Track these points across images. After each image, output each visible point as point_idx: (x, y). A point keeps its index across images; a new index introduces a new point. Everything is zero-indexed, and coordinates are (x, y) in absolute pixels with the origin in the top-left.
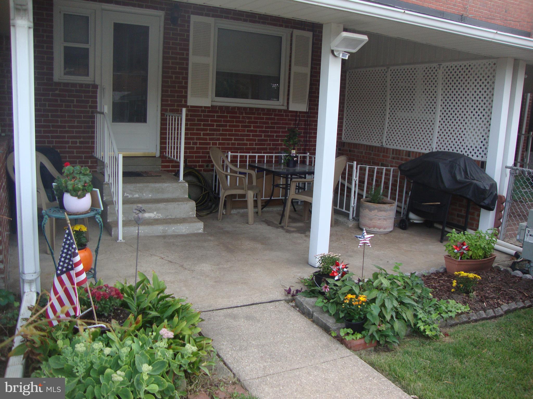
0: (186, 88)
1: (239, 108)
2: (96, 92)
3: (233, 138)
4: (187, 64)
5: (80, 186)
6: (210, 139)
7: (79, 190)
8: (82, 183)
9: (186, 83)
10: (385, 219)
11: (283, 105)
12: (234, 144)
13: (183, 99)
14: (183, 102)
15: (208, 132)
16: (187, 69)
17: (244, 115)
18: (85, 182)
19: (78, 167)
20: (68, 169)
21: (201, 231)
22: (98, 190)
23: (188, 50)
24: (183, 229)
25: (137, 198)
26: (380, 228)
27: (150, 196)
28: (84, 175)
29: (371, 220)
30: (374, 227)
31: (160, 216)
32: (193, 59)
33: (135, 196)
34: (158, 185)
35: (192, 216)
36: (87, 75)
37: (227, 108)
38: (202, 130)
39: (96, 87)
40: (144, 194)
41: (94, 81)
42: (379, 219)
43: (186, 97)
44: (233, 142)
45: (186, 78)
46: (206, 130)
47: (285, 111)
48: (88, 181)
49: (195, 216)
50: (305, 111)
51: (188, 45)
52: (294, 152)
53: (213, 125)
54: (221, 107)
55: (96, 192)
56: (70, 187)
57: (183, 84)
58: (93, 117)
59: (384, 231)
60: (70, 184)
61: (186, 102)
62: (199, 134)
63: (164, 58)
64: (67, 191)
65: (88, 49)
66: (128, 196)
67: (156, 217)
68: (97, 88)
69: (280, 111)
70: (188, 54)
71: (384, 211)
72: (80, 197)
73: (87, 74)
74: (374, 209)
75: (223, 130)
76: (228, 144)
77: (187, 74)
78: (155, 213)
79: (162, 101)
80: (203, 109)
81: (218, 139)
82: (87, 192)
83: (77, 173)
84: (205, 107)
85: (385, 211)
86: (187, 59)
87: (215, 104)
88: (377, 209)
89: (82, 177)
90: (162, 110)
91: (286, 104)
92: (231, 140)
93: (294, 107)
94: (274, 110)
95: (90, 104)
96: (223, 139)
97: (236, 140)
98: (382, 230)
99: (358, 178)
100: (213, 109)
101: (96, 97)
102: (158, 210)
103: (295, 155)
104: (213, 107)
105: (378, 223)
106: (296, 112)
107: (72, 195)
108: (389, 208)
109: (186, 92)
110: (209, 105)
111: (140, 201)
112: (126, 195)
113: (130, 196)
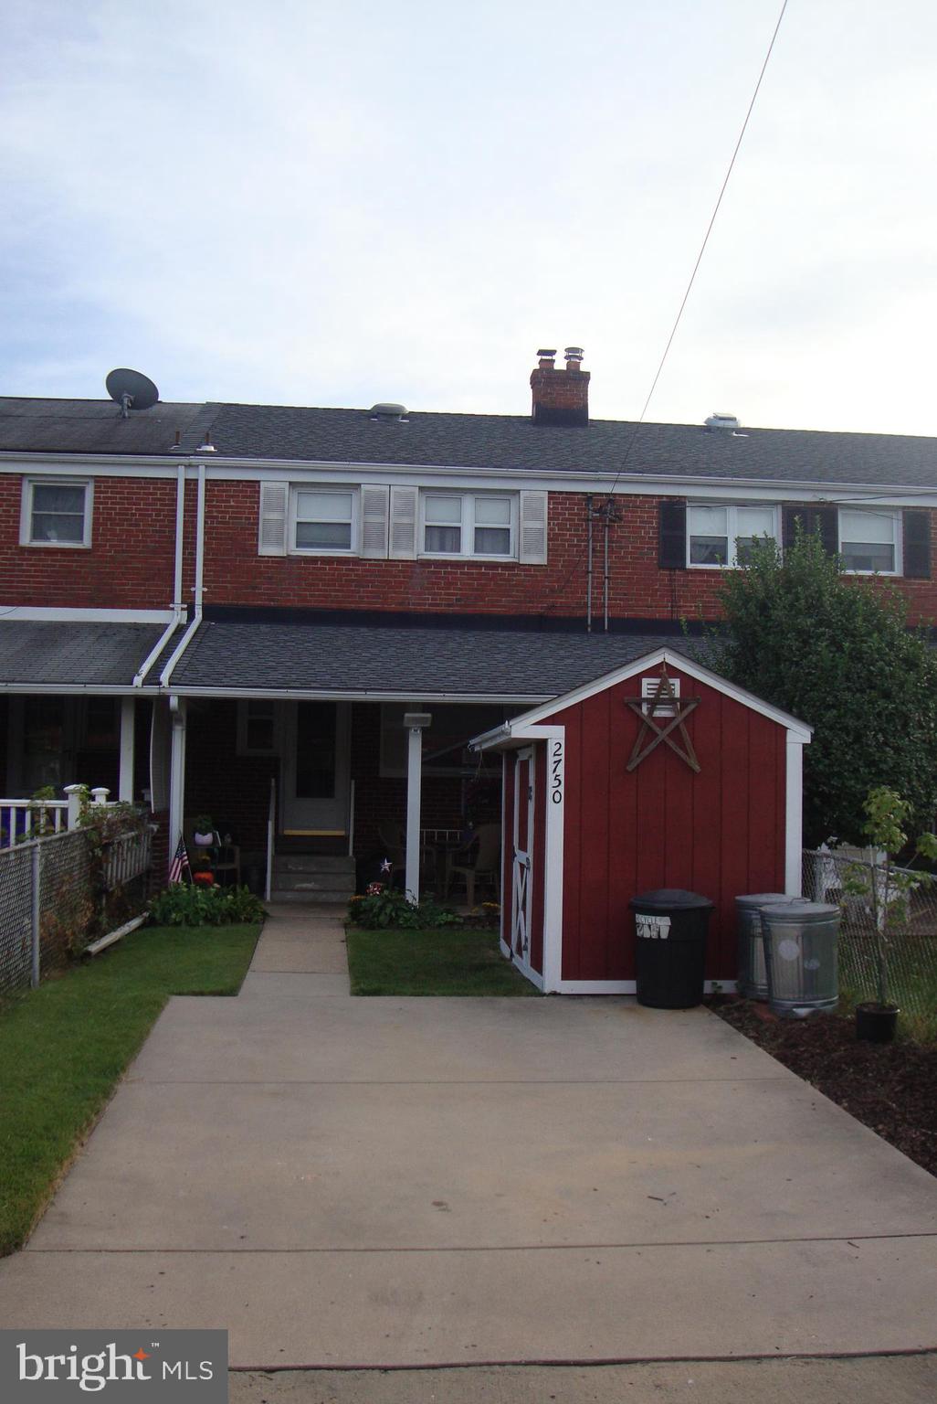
0: (378, 757)
2: (278, 764)
5: (204, 827)
7: (203, 829)
8: (206, 826)
9: (378, 752)
13: (375, 771)
14: (375, 773)
24: (334, 898)
28: (206, 820)
31: (317, 887)
35: (352, 889)
39: (279, 759)
41: (278, 754)
43: (378, 768)
45: (378, 747)
48: (209, 825)
49: (355, 889)
55: (216, 833)
56: (198, 828)
60: (199, 826)
61: (378, 773)
64: (197, 831)
67: (313, 888)
70: (379, 720)
72: (204, 834)
73: (271, 747)
78: (313, 883)
79: (352, 772)
82: (210, 832)
83: (203, 820)
97: (440, 816)
101: (278, 771)
102: (315, 881)
103: (471, 828)
107: (199, 833)
109: (378, 762)
111: (301, 872)
112: (290, 867)
113: (294, 869)
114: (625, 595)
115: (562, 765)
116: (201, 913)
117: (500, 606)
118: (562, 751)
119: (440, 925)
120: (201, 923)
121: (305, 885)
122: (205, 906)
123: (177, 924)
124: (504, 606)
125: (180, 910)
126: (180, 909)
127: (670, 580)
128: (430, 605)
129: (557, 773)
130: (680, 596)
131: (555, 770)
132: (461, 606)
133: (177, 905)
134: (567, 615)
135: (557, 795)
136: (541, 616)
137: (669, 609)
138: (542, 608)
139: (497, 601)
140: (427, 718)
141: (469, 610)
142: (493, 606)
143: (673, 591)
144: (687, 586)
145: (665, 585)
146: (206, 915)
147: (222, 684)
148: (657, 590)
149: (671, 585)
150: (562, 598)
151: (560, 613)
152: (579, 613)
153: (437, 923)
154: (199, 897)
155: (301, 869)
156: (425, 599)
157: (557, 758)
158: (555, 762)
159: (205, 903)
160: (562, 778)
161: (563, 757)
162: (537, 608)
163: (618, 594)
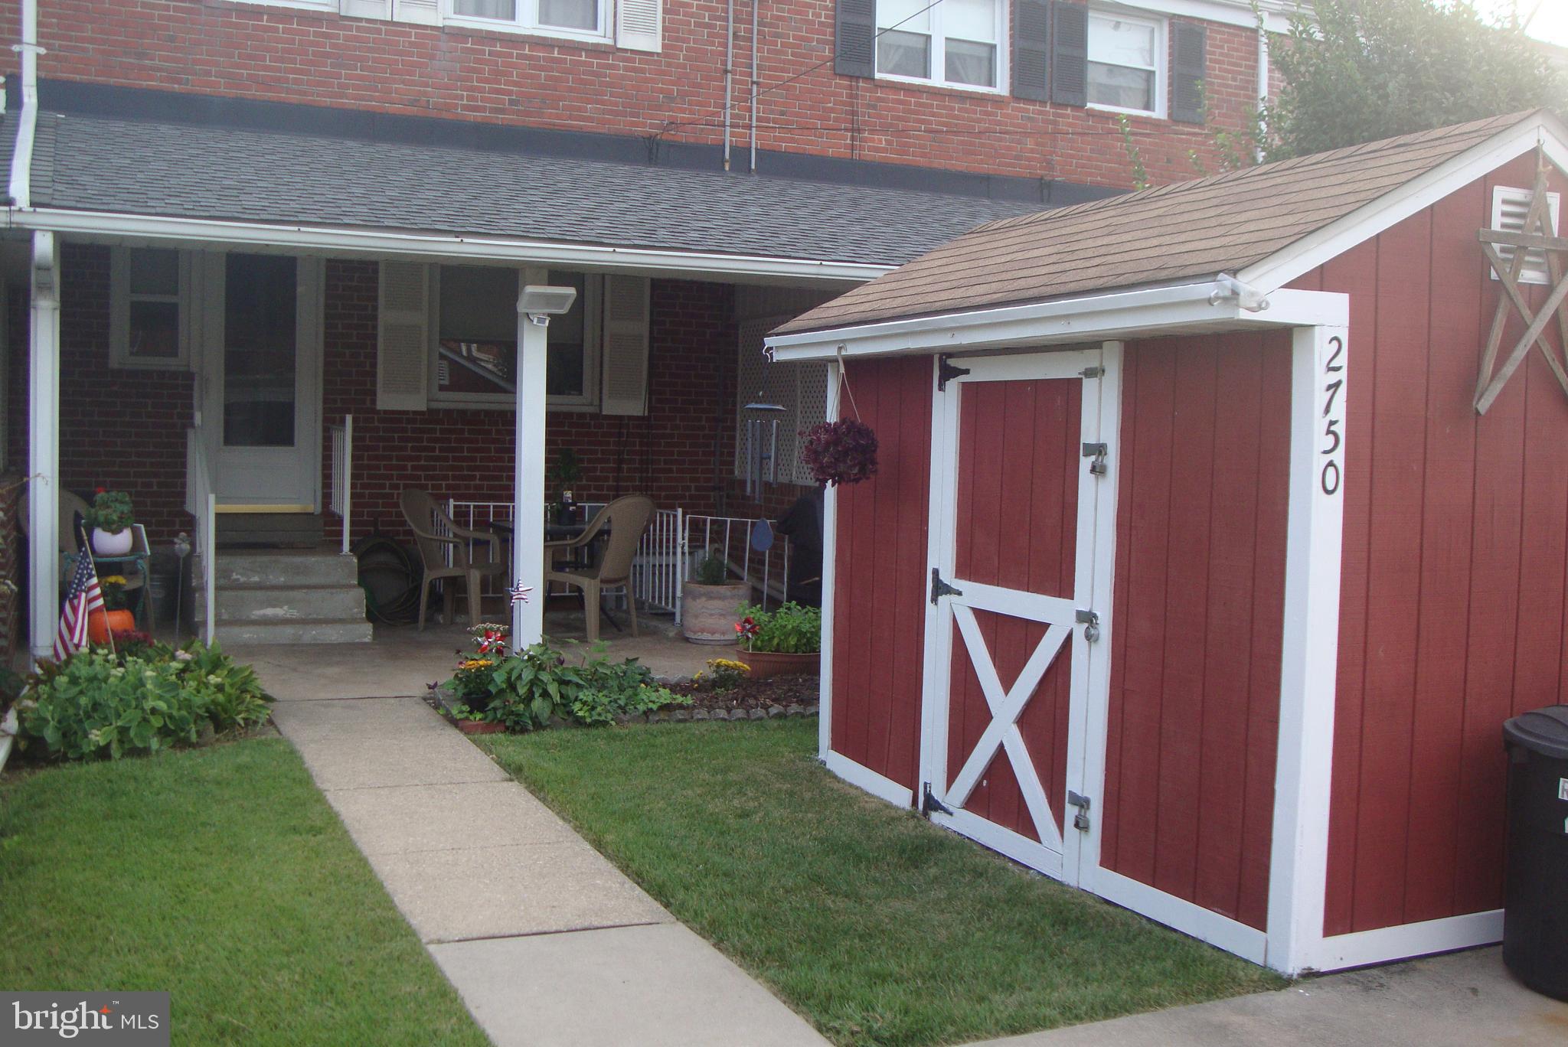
0: (374, 375)
1: (488, 413)
2: (191, 387)
3: (477, 474)
4: (375, 327)
5: (115, 517)
6: (427, 478)
7: (114, 522)
8: (118, 514)
9: (374, 365)
10: (721, 615)
11: (591, 405)
12: (480, 487)
13: (369, 398)
14: (368, 402)
15: (422, 463)
16: (375, 337)
17: (500, 427)
18: (122, 513)
19: (114, 494)
20: (101, 496)
21: (368, 639)
22: (142, 526)
23: (375, 299)
24: (333, 634)
25: (255, 583)
26: (713, 633)
27: (282, 579)
28: (122, 502)
29: (696, 617)
30: (702, 631)
31: (294, 614)
32: (386, 317)
33: (252, 579)
34: (298, 560)
35: (359, 616)
36: (175, 355)
37: (463, 412)
38: (410, 458)
39: (189, 376)
40: (271, 577)
41: (189, 366)
42: (711, 615)
43: (374, 393)
44: (478, 482)
45: (374, 356)
46: (418, 458)
47: (594, 416)
48: (126, 511)
49: (364, 616)
50: (640, 414)
51: (376, 289)
52: (568, 494)
53: (433, 450)
54: (448, 412)
55: (139, 528)
56: (101, 519)
57: (368, 369)
58: (184, 436)
59: (722, 638)
60: (102, 514)
61: (374, 402)
62: (404, 468)
63: (327, 316)
64: (99, 525)
65: (175, 306)
66: (238, 580)
67: (288, 616)
68: (193, 379)
69: (582, 415)
70: (375, 308)
71: (719, 598)
72: (116, 532)
73: (173, 352)
74: (701, 595)
75: (455, 459)
76: (468, 487)
77: (375, 346)
78: (286, 608)
79: (325, 401)
80: (411, 416)
81: (445, 478)
82: (126, 526)
83: (112, 501)
84: (415, 412)
85: (722, 598)
86: (375, 318)
87: (435, 405)
88: (704, 595)
89: (118, 505)
90: (325, 420)
91: (596, 402)
92: (473, 478)
93: (613, 407)
94: (570, 415)
95: (179, 410)
96: (455, 478)
97: (482, 478)
98: (717, 637)
99: (686, 541)
100: (431, 416)
101: (191, 397)
102: (289, 602)
103: (570, 501)
104: (430, 411)
105: (709, 622)
106: (621, 418)
107: (104, 530)
108: (729, 593)
109: (374, 383)
110: (424, 408)
111: (259, 587)
112: (235, 576)
113: (242, 579)
114: (783, 113)
115: (1342, 392)
116: (152, 719)
117: (583, 119)
118: (1342, 360)
119: (648, 713)
120: (155, 743)
121: (270, 612)
122: (162, 705)
123: (103, 753)
124: (590, 119)
125: (105, 721)
126: (106, 718)
127: (851, 96)
128: (465, 108)
129: (1331, 416)
130: (865, 123)
131: (1327, 410)
132: (518, 113)
133: (96, 706)
134: (692, 140)
135: (1331, 471)
136: (651, 139)
137: (848, 142)
138: (652, 126)
139: (580, 109)
140: (566, 297)
141: (531, 121)
142: (570, 118)
143: (853, 113)
144: (874, 107)
145: (843, 103)
146: (165, 725)
147: (153, 211)
148: (832, 110)
149: (852, 105)
150: (683, 111)
151: (683, 136)
152: (711, 139)
153: (641, 707)
154: (149, 686)
155: (256, 579)
156: (456, 97)
157: (1333, 377)
158: (1329, 387)
159: (160, 698)
160: (1340, 429)
161: (1343, 375)
162: (646, 125)
163: (772, 112)
